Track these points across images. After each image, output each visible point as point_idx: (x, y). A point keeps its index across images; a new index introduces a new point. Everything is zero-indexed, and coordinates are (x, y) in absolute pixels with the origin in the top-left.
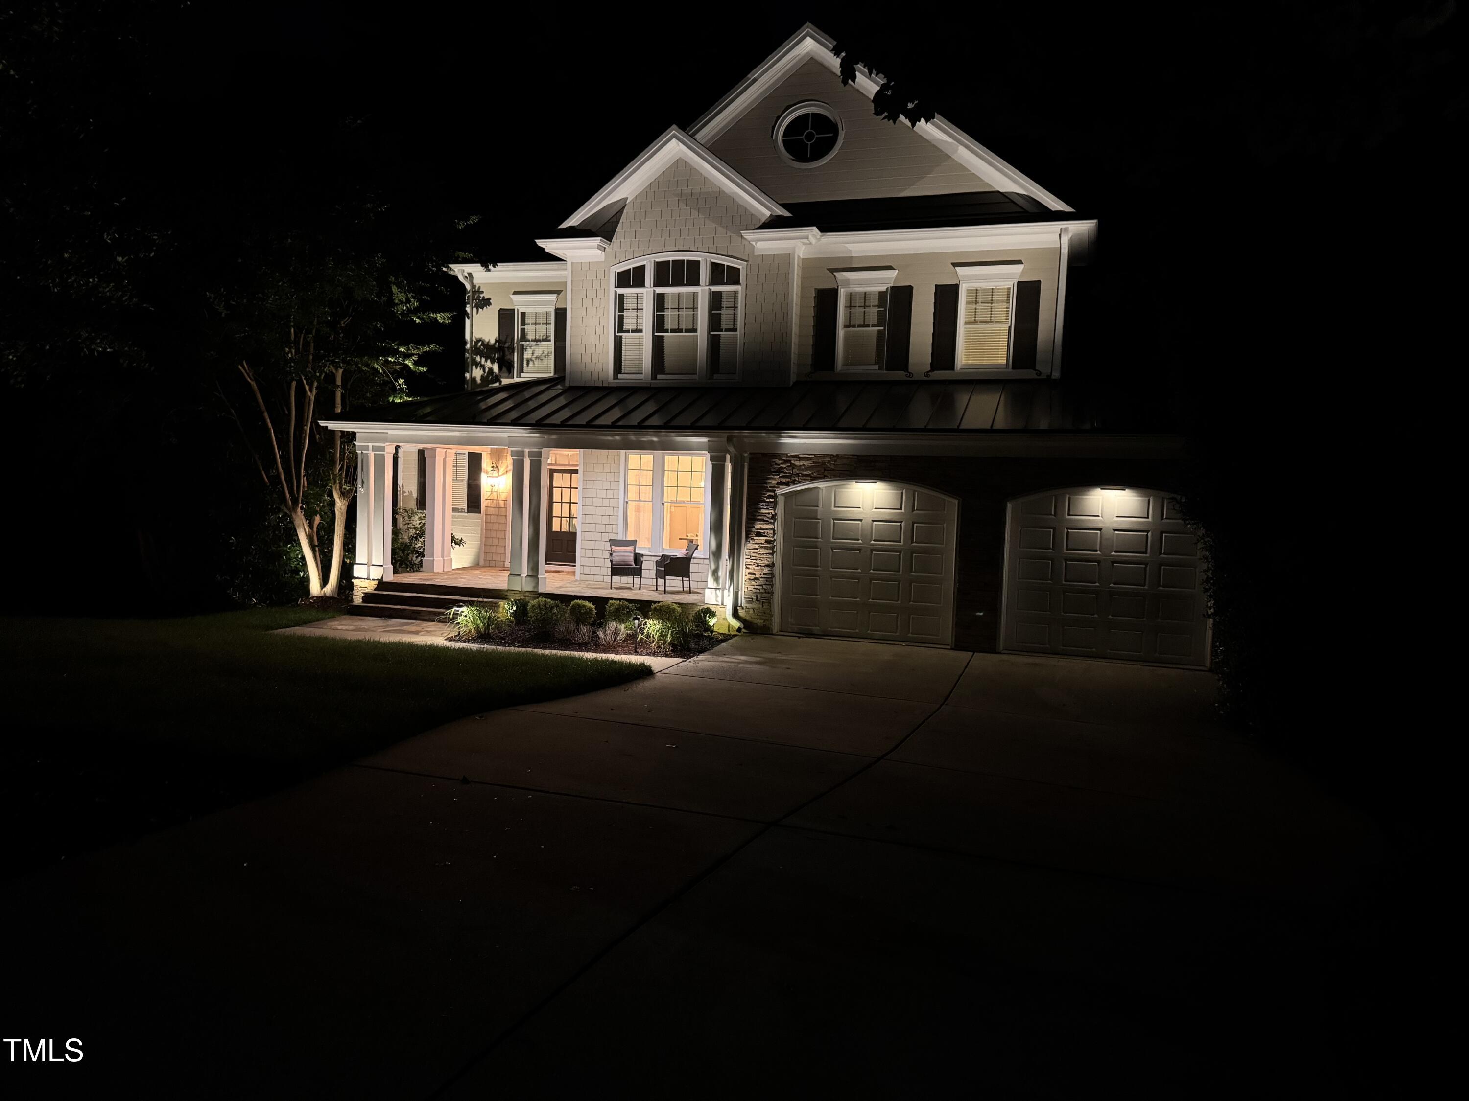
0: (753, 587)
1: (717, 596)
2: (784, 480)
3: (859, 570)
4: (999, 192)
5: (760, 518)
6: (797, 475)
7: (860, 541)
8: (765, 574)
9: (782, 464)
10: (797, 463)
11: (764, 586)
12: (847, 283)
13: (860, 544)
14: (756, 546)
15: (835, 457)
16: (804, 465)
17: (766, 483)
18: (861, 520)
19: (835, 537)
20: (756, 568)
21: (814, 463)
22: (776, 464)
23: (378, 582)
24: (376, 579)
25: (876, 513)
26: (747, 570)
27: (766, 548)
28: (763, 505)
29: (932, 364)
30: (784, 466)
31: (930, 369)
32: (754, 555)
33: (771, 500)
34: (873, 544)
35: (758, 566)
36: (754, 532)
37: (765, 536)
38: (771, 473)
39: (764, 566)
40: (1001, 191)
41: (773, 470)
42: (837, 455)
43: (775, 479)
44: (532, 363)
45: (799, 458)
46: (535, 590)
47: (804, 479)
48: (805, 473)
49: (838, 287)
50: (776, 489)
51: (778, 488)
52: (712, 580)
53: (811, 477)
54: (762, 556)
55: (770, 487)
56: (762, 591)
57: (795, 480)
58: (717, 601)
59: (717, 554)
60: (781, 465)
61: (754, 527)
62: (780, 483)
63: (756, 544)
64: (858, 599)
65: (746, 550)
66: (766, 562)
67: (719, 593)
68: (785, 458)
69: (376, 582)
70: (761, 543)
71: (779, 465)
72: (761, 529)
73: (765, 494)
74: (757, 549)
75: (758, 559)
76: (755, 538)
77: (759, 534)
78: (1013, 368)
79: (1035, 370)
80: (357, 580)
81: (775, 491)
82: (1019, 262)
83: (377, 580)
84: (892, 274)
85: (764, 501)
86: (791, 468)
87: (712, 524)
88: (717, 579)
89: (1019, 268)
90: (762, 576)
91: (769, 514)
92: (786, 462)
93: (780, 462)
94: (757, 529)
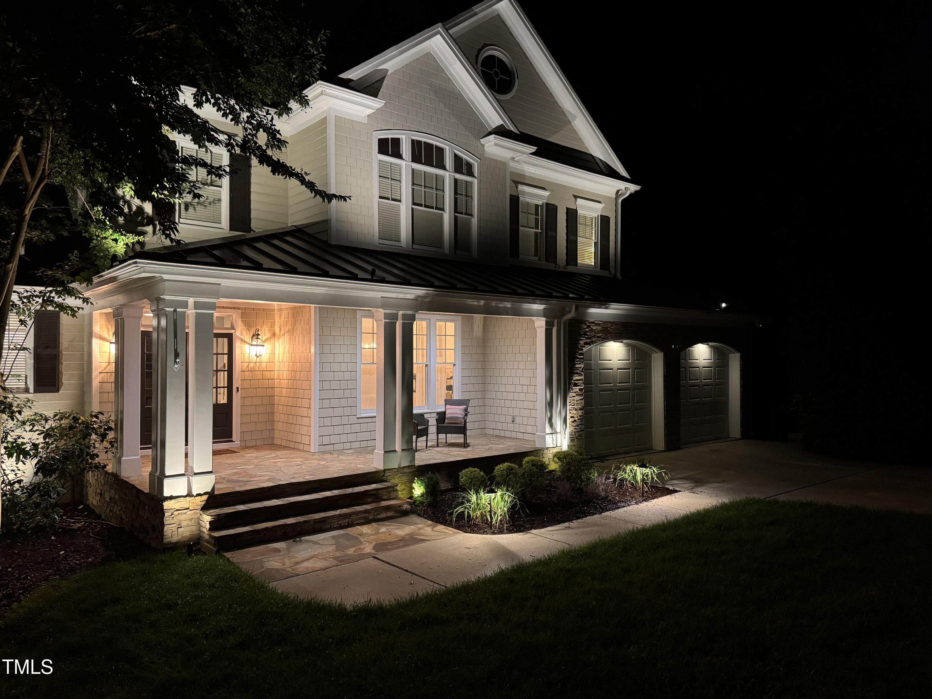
0: (574, 428)
1: (553, 440)
2: (588, 341)
3: (612, 406)
4: (591, 155)
5: (576, 371)
6: (594, 336)
7: (612, 384)
8: (580, 416)
9: (586, 328)
10: (594, 328)
11: (580, 426)
12: (524, 193)
13: (612, 386)
14: (574, 394)
15: (613, 323)
16: (597, 329)
17: (579, 344)
18: (612, 369)
19: (601, 382)
20: (575, 412)
21: (603, 327)
22: (584, 329)
23: (208, 498)
24: (202, 493)
25: (619, 363)
26: (571, 414)
27: (580, 395)
28: (577, 361)
29: (567, 261)
30: (587, 330)
31: (565, 264)
32: (573, 402)
33: (582, 357)
34: (619, 386)
35: (576, 410)
36: (572, 383)
37: (579, 386)
38: (581, 335)
39: (579, 410)
40: (593, 155)
41: (582, 333)
42: (613, 322)
43: (583, 340)
44: (192, 208)
45: (595, 323)
46: (412, 464)
47: (598, 340)
48: (598, 335)
49: (518, 195)
50: (584, 348)
51: (585, 347)
52: (549, 427)
53: (602, 338)
54: (578, 402)
55: (581, 346)
56: (579, 430)
57: (593, 341)
58: (553, 444)
59: (550, 405)
60: (586, 330)
61: (572, 379)
62: (586, 344)
63: (574, 392)
64: (613, 427)
65: (569, 398)
66: (580, 407)
67: (554, 436)
68: (588, 324)
69: (205, 497)
70: (577, 392)
71: (585, 329)
72: (577, 380)
73: (578, 352)
74: (575, 397)
75: (576, 404)
76: (573, 388)
77: (576, 385)
78: (601, 268)
79: (609, 271)
80: (173, 501)
81: (583, 349)
82: (600, 202)
83: (205, 493)
84: (546, 194)
85: (578, 358)
86: (591, 331)
87: (547, 378)
88: (551, 425)
89: (600, 206)
90: (579, 418)
91: (580, 368)
92: (589, 326)
93: (586, 327)
94: (574, 380)
